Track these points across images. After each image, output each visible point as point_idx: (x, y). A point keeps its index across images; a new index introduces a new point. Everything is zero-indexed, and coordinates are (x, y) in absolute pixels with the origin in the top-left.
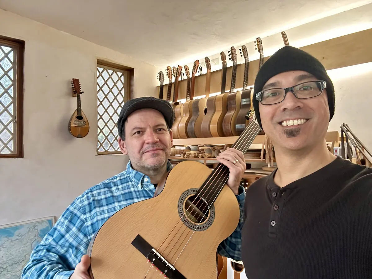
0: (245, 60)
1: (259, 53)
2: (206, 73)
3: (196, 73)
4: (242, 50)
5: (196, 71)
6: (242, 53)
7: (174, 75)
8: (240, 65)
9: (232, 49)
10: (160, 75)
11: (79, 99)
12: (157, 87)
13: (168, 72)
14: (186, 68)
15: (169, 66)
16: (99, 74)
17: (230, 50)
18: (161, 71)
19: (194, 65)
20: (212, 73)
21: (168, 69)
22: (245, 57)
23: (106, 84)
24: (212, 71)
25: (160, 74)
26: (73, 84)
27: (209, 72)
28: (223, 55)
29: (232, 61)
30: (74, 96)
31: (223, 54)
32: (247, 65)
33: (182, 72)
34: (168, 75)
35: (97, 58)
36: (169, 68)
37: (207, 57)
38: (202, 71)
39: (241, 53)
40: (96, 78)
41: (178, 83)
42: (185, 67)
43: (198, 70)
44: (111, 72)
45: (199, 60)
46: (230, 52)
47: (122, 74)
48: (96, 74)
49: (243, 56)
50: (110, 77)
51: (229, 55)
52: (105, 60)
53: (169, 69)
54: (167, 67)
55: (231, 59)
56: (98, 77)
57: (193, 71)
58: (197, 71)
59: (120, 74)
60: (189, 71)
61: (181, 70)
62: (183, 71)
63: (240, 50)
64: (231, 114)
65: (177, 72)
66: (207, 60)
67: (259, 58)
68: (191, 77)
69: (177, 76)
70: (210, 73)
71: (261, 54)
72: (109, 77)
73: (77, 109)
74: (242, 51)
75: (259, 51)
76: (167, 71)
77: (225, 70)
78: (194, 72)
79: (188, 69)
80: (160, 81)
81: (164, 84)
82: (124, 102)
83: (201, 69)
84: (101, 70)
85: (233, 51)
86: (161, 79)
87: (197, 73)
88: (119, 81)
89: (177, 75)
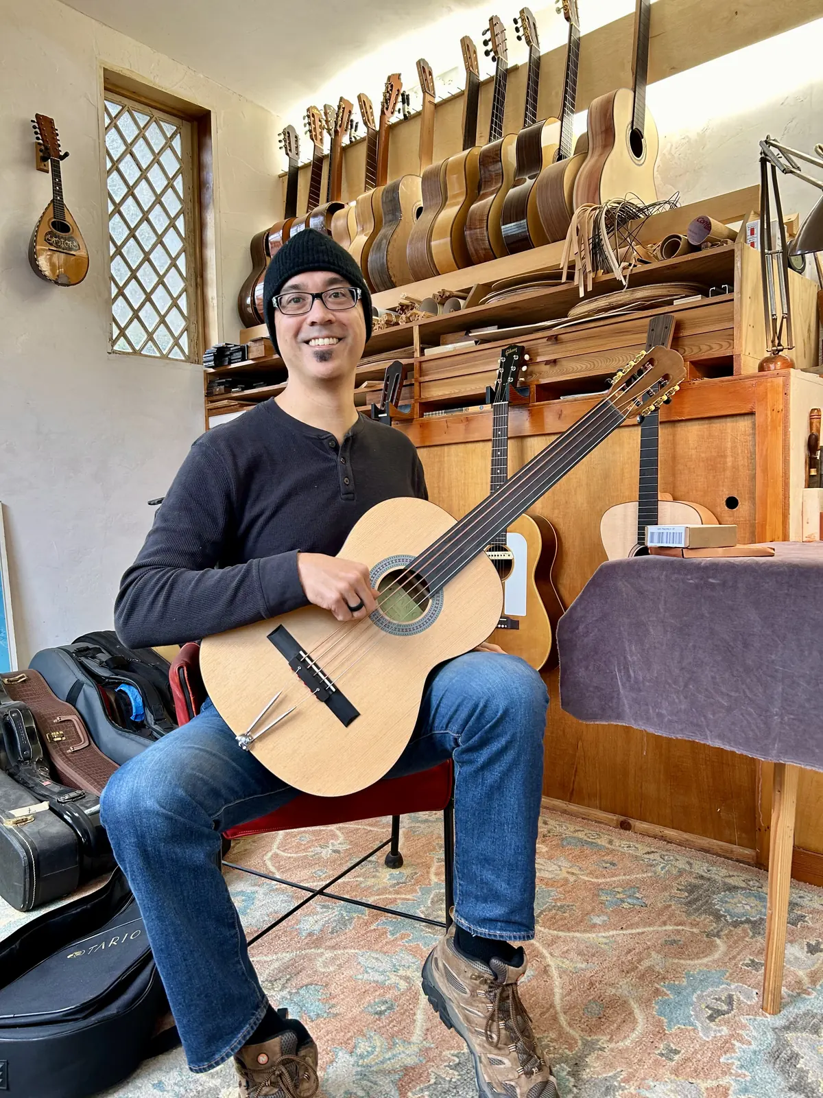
0: (528, 48)
1: (567, 24)
2: (419, 108)
3: (392, 113)
4: (519, 21)
5: (394, 108)
6: (521, 29)
7: (329, 131)
8: (516, 68)
9: (494, 22)
10: (289, 136)
11: (56, 174)
12: (280, 177)
13: (309, 124)
14: (363, 102)
15: (315, 107)
16: (109, 121)
17: (488, 27)
18: (290, 127)
19: (387, 88)
20: (437, 106)
21: (311, 115)
22: (528, 42)
23: (129, 155)
24: (437, 100)
25: (288, 133)
26: (37, 130)
27: (430, 102)
28: (467, 46)
29: (494, 59)
30: (42, 167)
31: (468, 42)
32: (536, 65)
33: (351, 118)
34: (310, 131)
35: (103, 66)
36: (315, 112)
37: (423, 60)
38: (408, 105)
39: (517, 30)
40: (102, 130)
41: (340, 154)
42: (359, 97)
43: (399, 105)
44: (142, 120)
45: (400, 75)
46: (489, 34)
47: (176, 131)
48: (99, 120)
49: (523, 38)
50: (141, 134)
51: (486, 43)
52: (128, 74)
53: (313, 116)
54: (308, 110)
55: (492, 54)
56: (106, 129)
57: (383, 106)
58: (397, 109)
59: (169, 129)
60: (372, 113)
61: (350, 112)
62: (357, 117)
63: (515, 21)
64: (487, 202)
65: (338, 116)
66: (424, 70)
67: (566, 41)
68: (377, 129)
69: (336, 132)
70: (433, 107)
71: (571, 26)
72: (138, 135)
73: (52, 201)
74: (519, 24)
75: (568, 19)
76: (306, 120)
77: (474, 88)
78: (387, 109)
79: (371, 108)
80: (287, 154)
81: (300, 164)
82: (182, 216)
83: (406, 100)
84: (114, 109)
85: (497, 30)
86: (290, 150)
87: (396, 113)
88: (168, 151)
89: (338, 128)
